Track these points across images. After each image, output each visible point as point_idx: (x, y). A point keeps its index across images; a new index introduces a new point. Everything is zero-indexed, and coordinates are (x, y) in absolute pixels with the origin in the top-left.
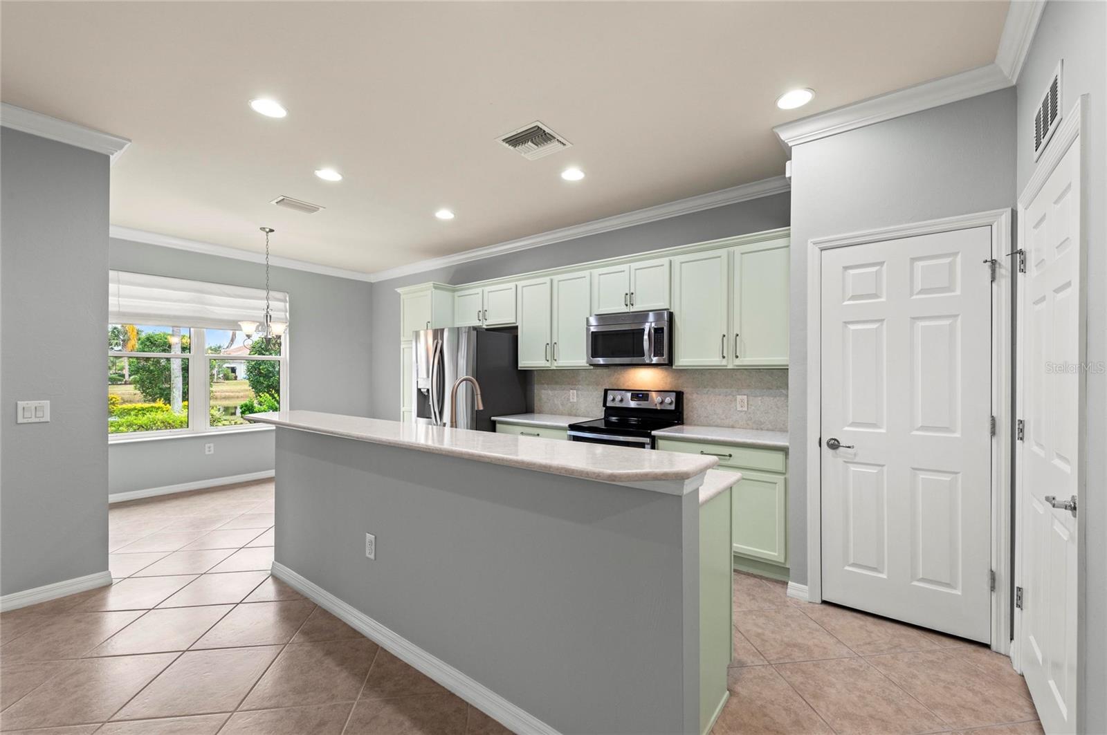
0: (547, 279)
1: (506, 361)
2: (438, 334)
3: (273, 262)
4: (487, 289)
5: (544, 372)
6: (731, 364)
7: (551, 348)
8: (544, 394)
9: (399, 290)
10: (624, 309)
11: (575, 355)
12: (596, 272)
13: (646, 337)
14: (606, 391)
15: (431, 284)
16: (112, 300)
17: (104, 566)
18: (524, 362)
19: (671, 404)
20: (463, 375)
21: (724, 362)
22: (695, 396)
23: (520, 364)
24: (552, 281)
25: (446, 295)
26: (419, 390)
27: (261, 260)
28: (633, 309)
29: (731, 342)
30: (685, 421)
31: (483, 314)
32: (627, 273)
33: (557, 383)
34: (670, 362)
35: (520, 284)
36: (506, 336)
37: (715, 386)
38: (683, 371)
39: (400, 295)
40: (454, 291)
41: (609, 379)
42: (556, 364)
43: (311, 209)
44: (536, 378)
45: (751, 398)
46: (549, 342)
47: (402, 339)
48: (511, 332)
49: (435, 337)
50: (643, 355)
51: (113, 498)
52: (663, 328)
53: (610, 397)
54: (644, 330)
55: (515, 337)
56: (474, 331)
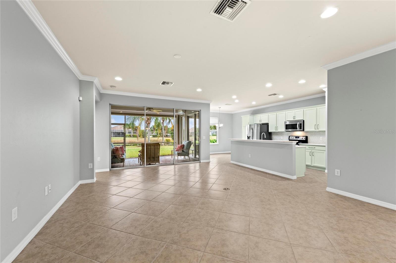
0: (275, 114)
1: (266, 130)
2: (251, 125)
5: (274, 132)
6: (317, 130)
7: (276, 128)
8: (274, 137)
9: (242, 116)
10: (293, 120)
11: (282, 129)
12: (287, 112)
13: (298, 125)
14: (289, 136)
15: (249, 115)
17: (209, 159)
19: (304, 139)
21: (315, 130)
22: (310, 137)
23: (269, 131)
24: (276, 114)
25: (252, 117)
26: (248, 136)
28: (295, 120)
29: (317, 126)
30: (308, 142)
31: (260, 121)
32: (294, 112)
33: (278, 135)
34: (303, 130)
35: (269, 114)
37: (315, 135)
38: (307, 132)
39: (242, 117)
40: (254, 116)
41: (290, 134)
42: (277, 131)
43: (231, 105)
44: (273, 134)
45: (323, 137)
46: (276, 126)
48: (267, 124)
50: (297, 129)
52: (301, 124)
53: (290, 138)
54: (297, 124)
55: (268, 126)
56: (260, 124)
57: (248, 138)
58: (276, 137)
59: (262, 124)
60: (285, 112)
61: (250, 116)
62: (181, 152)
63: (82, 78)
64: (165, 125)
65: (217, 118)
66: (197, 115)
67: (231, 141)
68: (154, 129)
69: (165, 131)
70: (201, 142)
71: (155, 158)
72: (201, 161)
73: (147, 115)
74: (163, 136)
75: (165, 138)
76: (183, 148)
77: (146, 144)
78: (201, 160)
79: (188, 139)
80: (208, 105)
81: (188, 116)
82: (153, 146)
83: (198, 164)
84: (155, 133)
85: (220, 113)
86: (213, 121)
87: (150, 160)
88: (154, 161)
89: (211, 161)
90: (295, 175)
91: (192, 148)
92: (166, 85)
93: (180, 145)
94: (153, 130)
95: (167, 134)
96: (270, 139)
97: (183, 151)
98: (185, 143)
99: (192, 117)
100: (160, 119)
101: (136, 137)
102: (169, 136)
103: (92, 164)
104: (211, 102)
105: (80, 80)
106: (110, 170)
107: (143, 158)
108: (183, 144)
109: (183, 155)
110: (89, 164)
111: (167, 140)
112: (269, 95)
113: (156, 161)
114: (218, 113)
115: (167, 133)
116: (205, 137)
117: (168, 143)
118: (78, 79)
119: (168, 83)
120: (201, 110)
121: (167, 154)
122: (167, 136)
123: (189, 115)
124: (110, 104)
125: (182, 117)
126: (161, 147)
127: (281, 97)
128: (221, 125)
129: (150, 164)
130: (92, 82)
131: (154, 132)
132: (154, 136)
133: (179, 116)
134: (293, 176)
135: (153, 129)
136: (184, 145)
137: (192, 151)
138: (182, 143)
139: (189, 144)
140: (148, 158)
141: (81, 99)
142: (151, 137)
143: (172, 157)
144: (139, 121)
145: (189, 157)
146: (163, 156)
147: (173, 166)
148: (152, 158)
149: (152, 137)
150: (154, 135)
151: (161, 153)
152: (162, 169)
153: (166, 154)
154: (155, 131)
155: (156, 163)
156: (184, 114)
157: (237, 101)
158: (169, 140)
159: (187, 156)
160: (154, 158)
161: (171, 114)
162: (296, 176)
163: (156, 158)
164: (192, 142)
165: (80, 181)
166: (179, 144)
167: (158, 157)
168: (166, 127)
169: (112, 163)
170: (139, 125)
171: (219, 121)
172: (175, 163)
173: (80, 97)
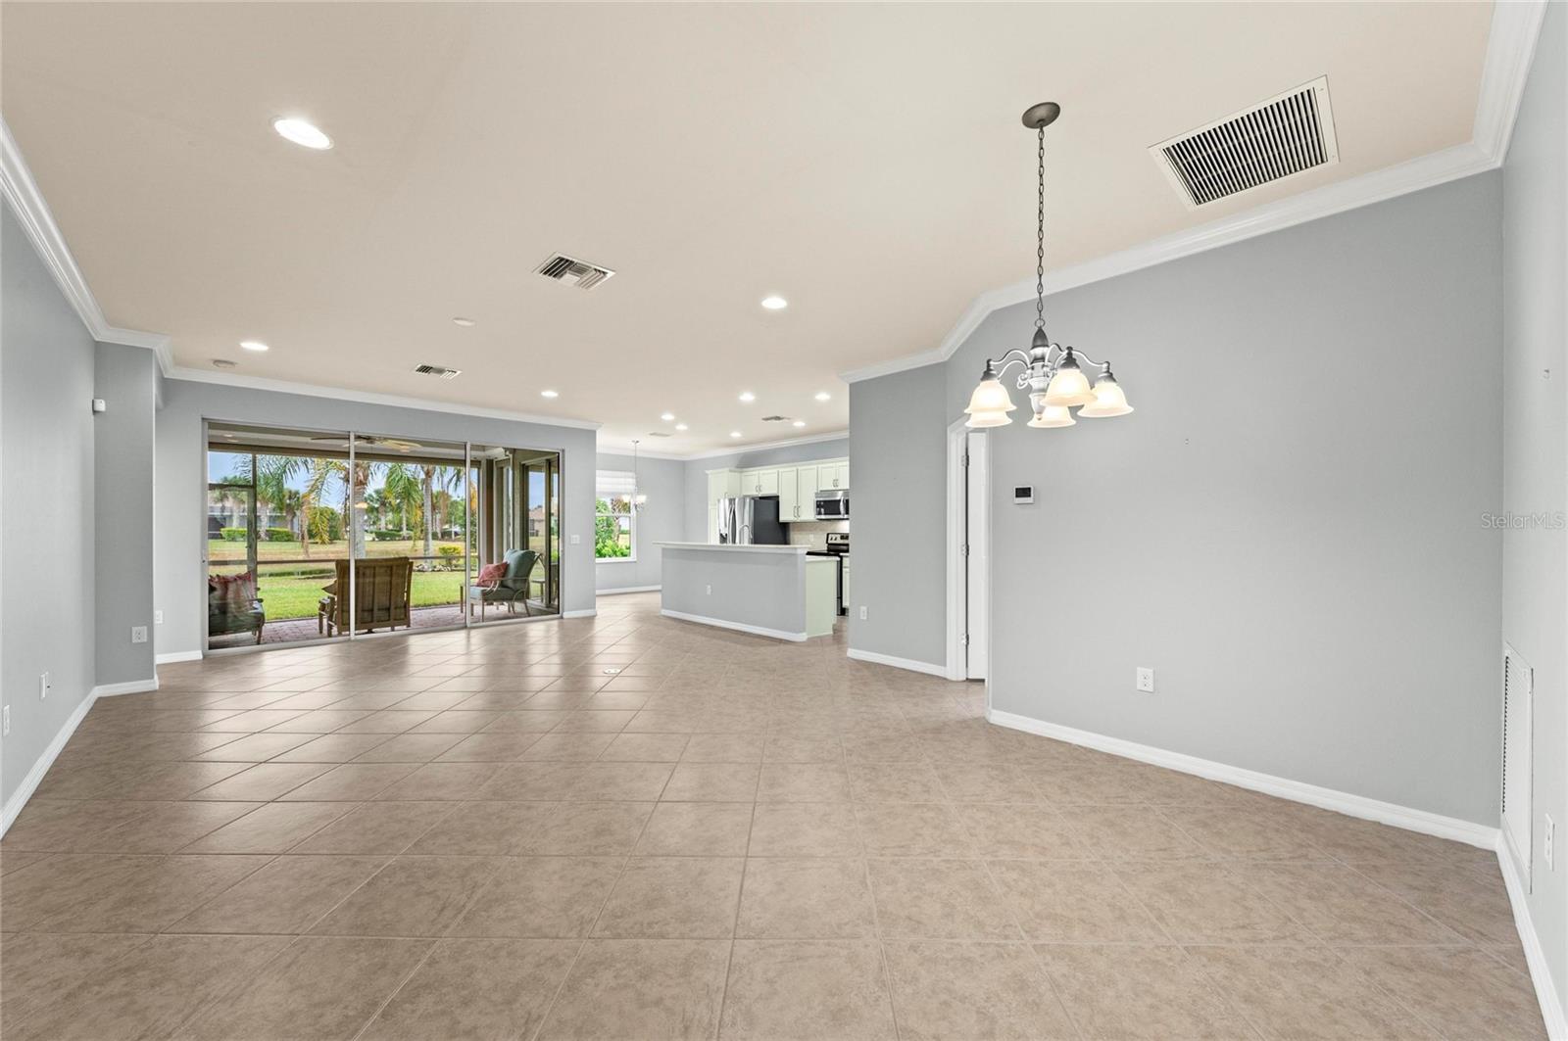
0: (795, 469)
1: (771, 517)
2: (732, 501)
3: (639, 454)
4: (761, 472)
5: (793, 523)
7: (797, 510)
8: (794, 535)
9: (708, 472)
10: (829, 488)
11: (809, 514)
12: (820, 466)
13: (841, 503)
14: (828, 534)
15: (727, 469)
16: (597, 485)
18: (783, 518)
20: (746, 522)
23: (781, 519)
24: (797, 470)
25: (737, 475)
26: (721, 535)
27: (633, 454)
28: (834, 488)
31: (759, 488)
32: (834, 468)
33: (800, 530)
35: (781, 470)
36: (772, 502)
39: (708, 475)
40: (741, 472)
41: (828, 527)
42: (799, 518)
43: (667, 436)
44: (791, 527)
46: (795, 506)
47: (709, 503)
48: (775, 499)
49: (730, 503)
50: (841, 514)
51: (598, 592)
53: (829, 537)
54: (838, 500)
55: (778, 502)
56: (753, 498)
57: (723, 539)
58: (800, 536)
59: (761, 498)
60: (815, 466)
61: (731, 471)
62: (495, 589)
63: (105, 335)
64: (436, 487)
65: (631, 474)
66: (552, 464)
67: (664, 549)
68: (383, 504)
69: (438, 516)
70: (563, 555)
71: (392, 607)
72: (566, 615)
73: (358, 455)
74: (427, 534)
75: (438, 542)
76: (504, 574)
77: (356, 561)
78: (563, 611)
79: (525, 544)
80: (592, 434)
81: (524, 465)
82: (381, 567)
83: (556, 622)
84: (386, 521)
85: (635, 457)
86: (610, 484)
87: (372, 617)
88: (389, 620)
89: (598, 613)
90: (804, 631)
91: (538, 573)
92: (432, 375)
93: (495, 564)
94: (377, 509)
95: (447, 526)
96: (785, 541)
97: (502, 585)
98: (511, 557)
99: (537, 468)
100: (411, 469)
101: (288, 538)
102: (456, 534)
103: (145, 628)
104: (600, 426)
105: (98, 342)
106: (204, 657)
107: (343, 611)
108: (504, 561)
109: (504, 600)
110: (135, 629)
111: (443, 549)
112: (764, 419)
113: (395, 620)
114: (631, 457)
115: (447, 523)
116: (578, 536)
117: (449, 559)
118: (91, 336)
119: (440, 371)
120: (563, 451)
121: (444, 600)
122: (446, 535)
123: (527, 462)
124: (203, 419)
125: (502, 468)
126: (416, 579)
127: (799, 424)
128: (642, 499)
129: (370, 632)
130: (149, 351)
131: (383, 518)
132: (381, 536)
133: (490, 463)
134: (797, 632)
135: (376, 506)
136: (506, 566)
137: (539, 585)
138: (501, 556)
139: (527, 560)
140: (363, 611)
141: (101, 406)
142: (368, 537)
143: (462, 609)
144: (311, 471)
145: (526, 604)
146: (427, 606)
147: (462, 634)
148: (379, 610)
149: (371, 539)
150: (383, 530)
151: (416, 595)
152: (418, 644)
153: (438, 601)
154: (386, 512)
155: (396, 628)
156: (511, 456)
157: (681, 427)
158: (455, 549)
159: (517, 600)
160: (389, 609)
161: (458, 453)
162: (804, 634)
163: (396, 608)
164: (537, 554)
165: (97, 688)
166: (492, 563)
167: (405, 607)
168: (444, 494)
169: (211, 633)
170: (311, 491)
171: (638, 484)
172: (468, 625)
173: (97, 401)
